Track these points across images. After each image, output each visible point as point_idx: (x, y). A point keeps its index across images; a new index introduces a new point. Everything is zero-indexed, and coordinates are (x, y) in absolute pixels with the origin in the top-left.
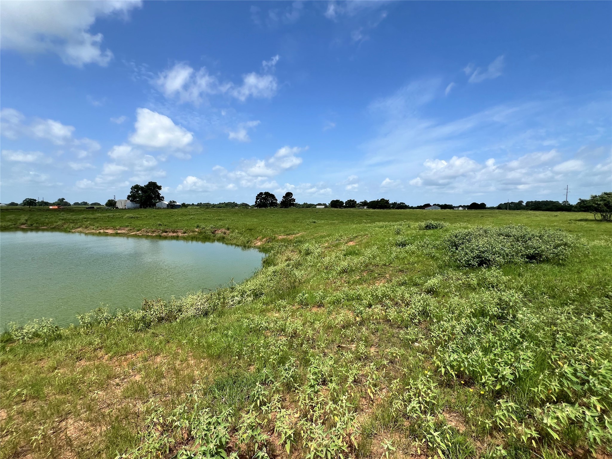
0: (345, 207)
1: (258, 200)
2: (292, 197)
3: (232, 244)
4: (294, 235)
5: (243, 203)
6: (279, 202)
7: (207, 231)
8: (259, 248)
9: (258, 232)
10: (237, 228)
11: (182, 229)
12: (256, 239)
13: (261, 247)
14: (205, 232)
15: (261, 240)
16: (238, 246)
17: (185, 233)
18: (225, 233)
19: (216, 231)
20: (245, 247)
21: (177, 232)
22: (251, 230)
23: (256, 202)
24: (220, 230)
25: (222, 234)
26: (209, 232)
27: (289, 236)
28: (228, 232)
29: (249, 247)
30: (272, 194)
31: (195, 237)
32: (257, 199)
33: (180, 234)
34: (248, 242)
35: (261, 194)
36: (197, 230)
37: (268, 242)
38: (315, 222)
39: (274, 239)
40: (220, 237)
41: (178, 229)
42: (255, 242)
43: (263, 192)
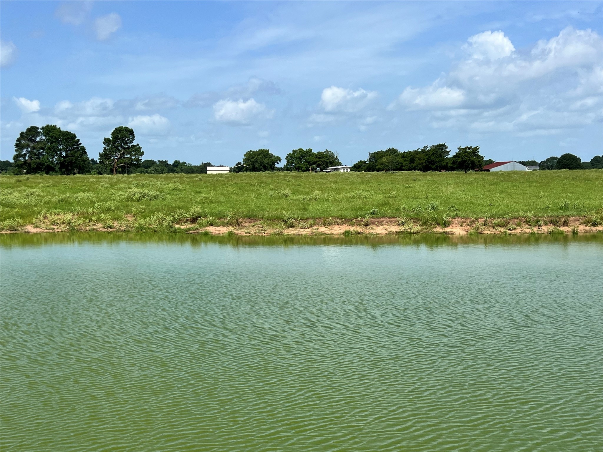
1: (24, 151)
23: (16, 157)
30: (68, 133)
32: (19, 146)
35: (33, 131)
43: (40, 127)
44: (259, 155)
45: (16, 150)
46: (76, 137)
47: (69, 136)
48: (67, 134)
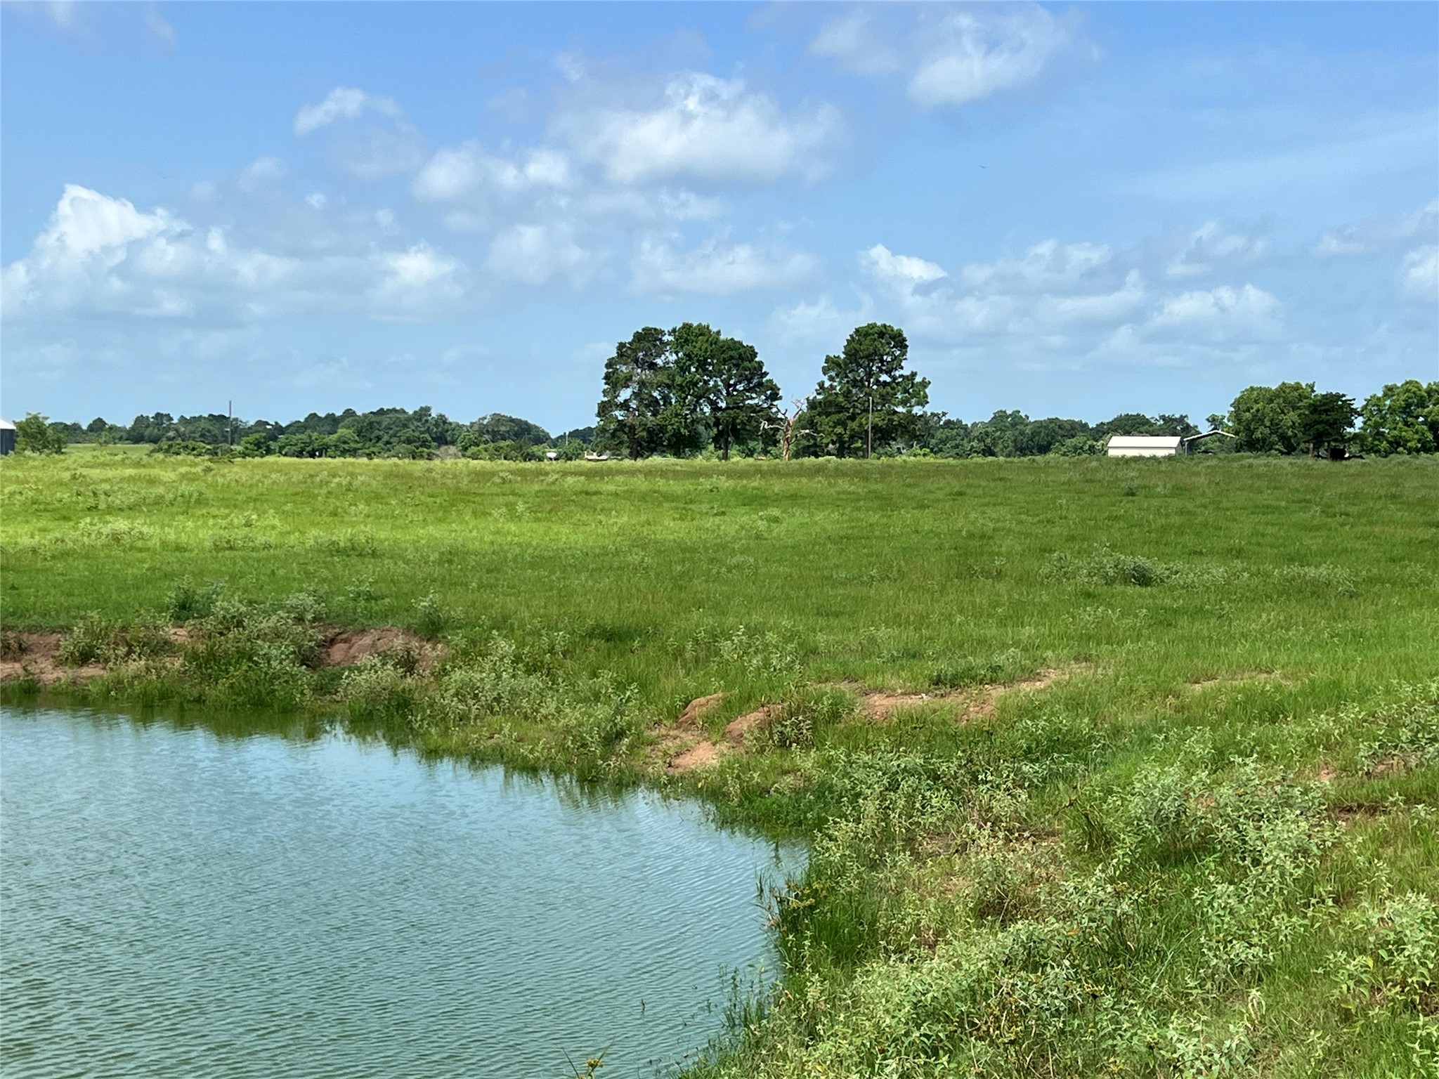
0: (1367, 445)
1: (625, 394)
2: (897, 363)
3: (478, 759)
4: (997, 692)
5: (498, 419)
6: (790, 406)
7: (264, 647)
8: (711, 793)
9: (678, 653)
10: (503, 624)
11: (67, 629)
12: (675, 714)
13: (733, 788)
14: (246, 655)
15: (713, 725)
16: (531, 770)
17: (85, 657)
18: (408, 664)
19: (332, 642)
20: (590, 780)
21: (23, 649)
22: (615, 637)
23: (604, 409)
24: (367, 640)
25: (389, 674)
26: (278, 657)
27: (954, 700)
28: (432, 653)
29: (624, 784)
30: (734, 345)
31: (165, 696)
32: (613, 381)
33: (50, 674)
34: (611, 739)
35: (648, 338)
36: (179, 634)
37: (784, 744)
38: (1143, 579)
39: (835, 716)
40: (373, 697)
41: (31, 630)
42: (669, 745)
43: (667, 328)
44: (1271, 401)
45: (604, 391)
46: (755, 355)
47: (734, 353)
48: (729, 348)
